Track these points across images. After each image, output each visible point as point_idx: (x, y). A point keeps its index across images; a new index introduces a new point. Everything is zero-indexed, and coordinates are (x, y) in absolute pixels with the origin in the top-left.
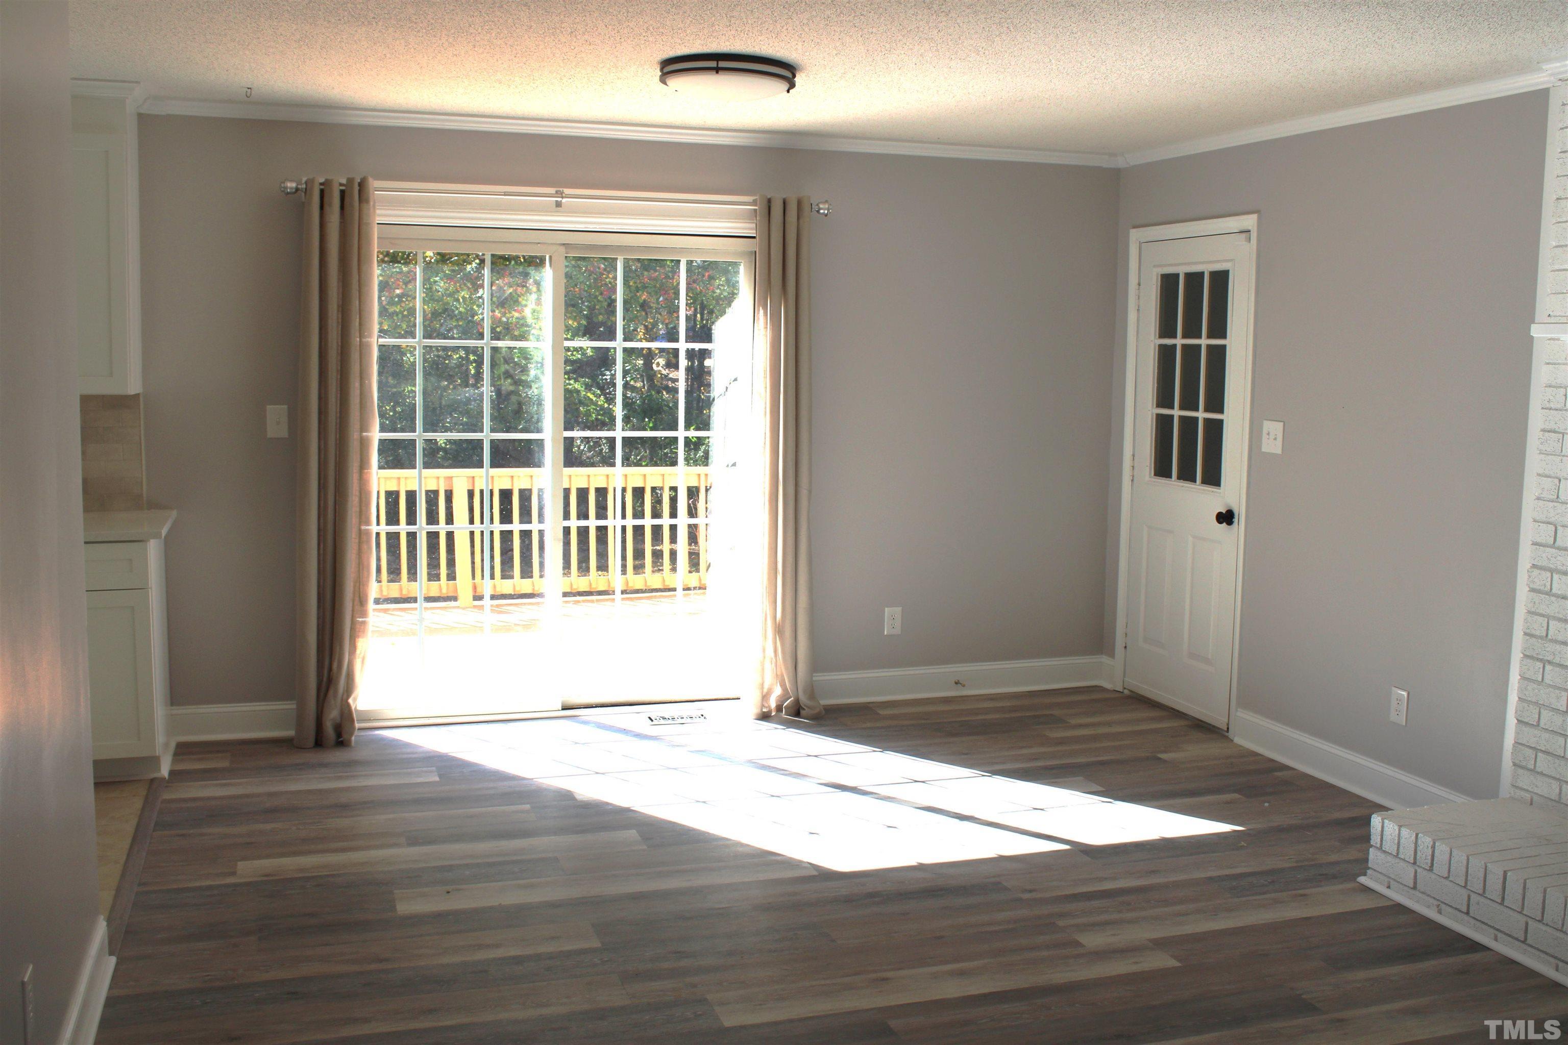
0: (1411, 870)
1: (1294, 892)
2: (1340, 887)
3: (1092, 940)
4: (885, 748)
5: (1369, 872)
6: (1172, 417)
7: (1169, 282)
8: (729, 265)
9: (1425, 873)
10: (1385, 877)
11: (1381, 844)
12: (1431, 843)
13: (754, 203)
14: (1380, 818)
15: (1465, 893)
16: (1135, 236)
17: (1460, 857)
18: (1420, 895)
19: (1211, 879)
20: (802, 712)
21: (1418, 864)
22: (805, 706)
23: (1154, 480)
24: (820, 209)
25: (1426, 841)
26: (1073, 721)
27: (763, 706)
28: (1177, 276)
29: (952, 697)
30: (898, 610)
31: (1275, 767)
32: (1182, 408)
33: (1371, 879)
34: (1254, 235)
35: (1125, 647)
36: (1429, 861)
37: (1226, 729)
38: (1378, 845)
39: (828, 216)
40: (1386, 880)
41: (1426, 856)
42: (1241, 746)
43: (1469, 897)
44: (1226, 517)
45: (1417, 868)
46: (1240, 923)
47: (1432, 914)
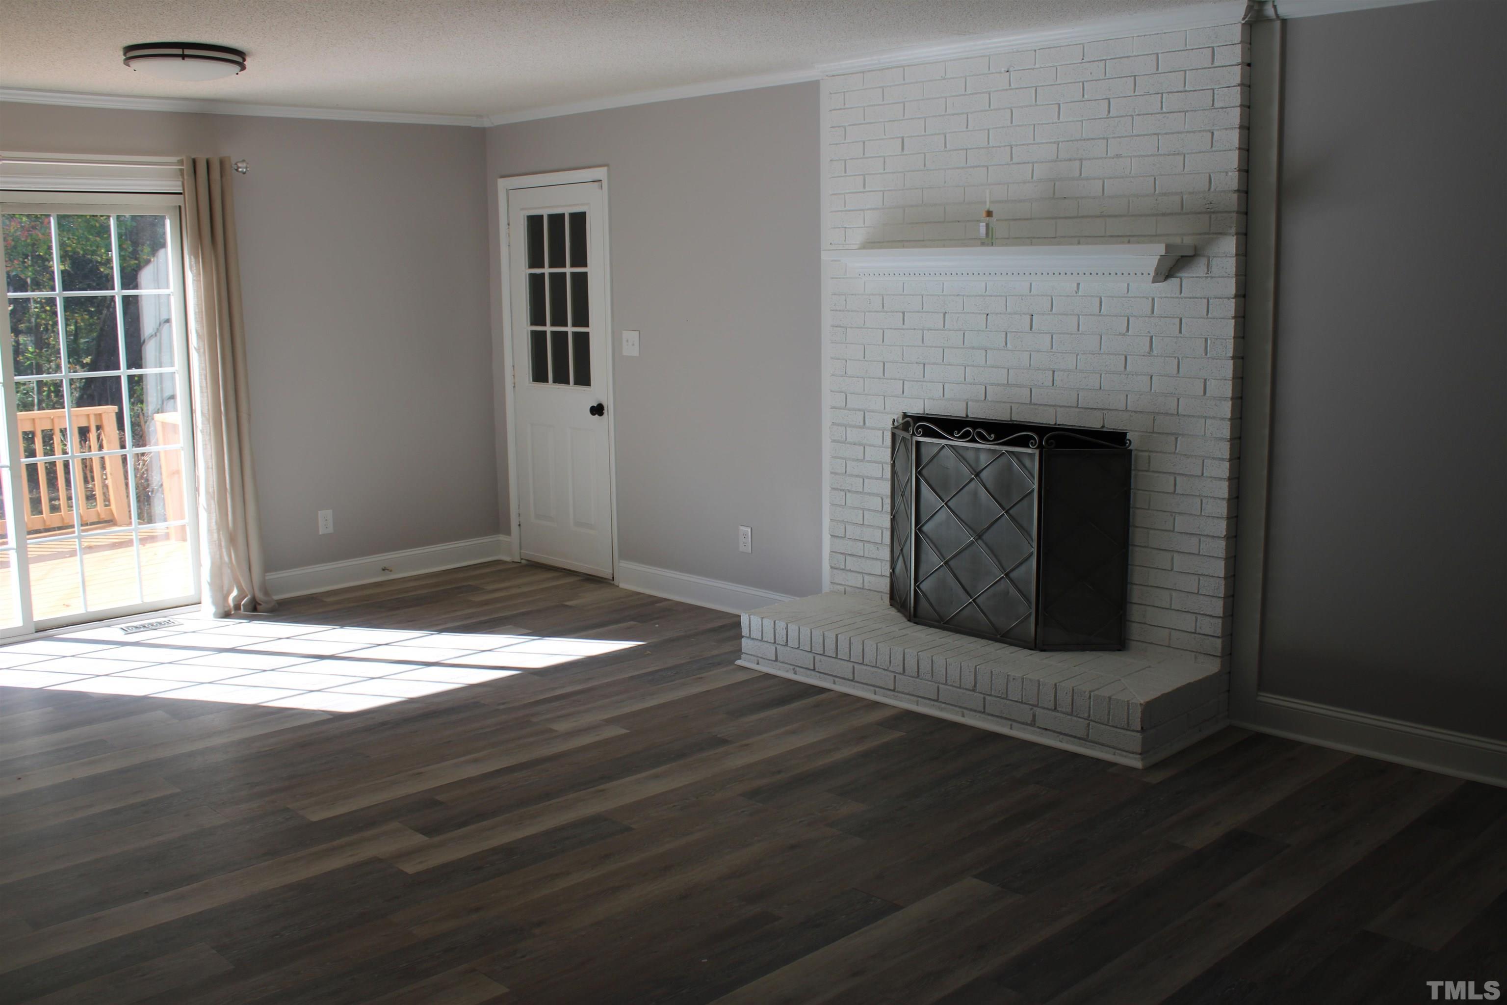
0: (772, 648)
1: (694, 677)
2: (725, 669)
3: (562, 727)
4: (342, 626)
5: (743, 656)
6: (545, 332)
7: (534, 222)
8: (156, 219)
9: (783, 648)
10: (755, 657)
11: (750, 634)
12: (785, 626)
13: (181, 162)
14: (747, 615)
15: (811, 656)
16: (503, 184)
17: (805, 631)
18: (781, 664)
19: (632, 678)
20: (259, 607)
21: (777, 642)
22: (262, 602)
23: (533, 385)
24: (239, 168)
25: (781, 625)
26: (490, 587)
27: (224, 606)
28: (541, 217)
29: (381, 582)
30: (329, 513)
31: (656, 600)
32: (553, 324)
33: (745, 660)
34: (605, 184)
35: (519, 525)
36: (785, 639)
37: (612, 579)
38: (748, 635)
39: (247, 172)
40: (756, 658)
41: (782, 636)
42: (626, 590)
43: (814, 657)
44: (598, 410)
45: (777, 646)
46: (661, 701)
47: (790, 676)
